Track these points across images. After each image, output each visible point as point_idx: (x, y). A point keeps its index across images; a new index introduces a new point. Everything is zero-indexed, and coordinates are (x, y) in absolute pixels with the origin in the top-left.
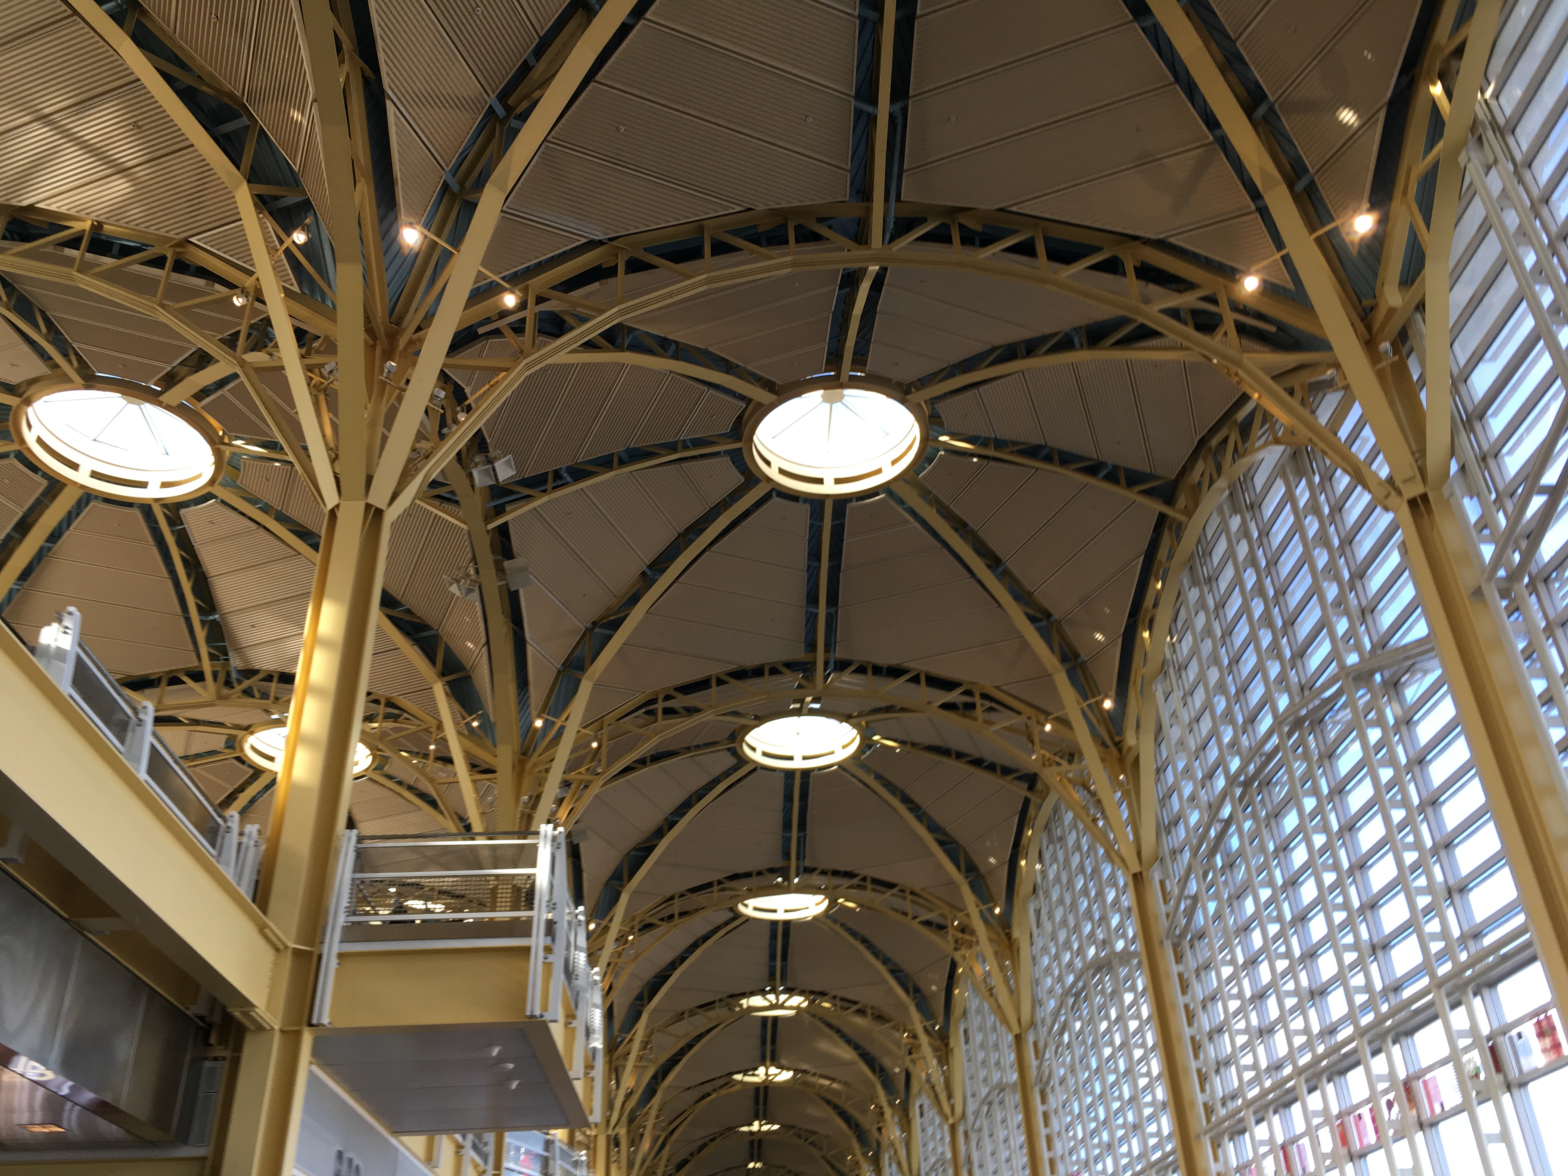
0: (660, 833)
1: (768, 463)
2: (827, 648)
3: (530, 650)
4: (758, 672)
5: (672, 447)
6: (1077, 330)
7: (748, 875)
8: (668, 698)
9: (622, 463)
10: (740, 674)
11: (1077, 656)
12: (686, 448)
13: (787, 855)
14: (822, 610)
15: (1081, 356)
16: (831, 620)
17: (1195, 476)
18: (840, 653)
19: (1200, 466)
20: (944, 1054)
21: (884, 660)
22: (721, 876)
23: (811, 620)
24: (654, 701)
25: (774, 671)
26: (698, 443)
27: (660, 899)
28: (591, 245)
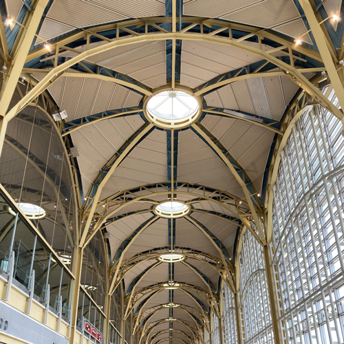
0: (133, 236)
1: (153, 117)
2: (175, 179)
3: (82, 177)
4: (154, 186)
5: (120, 111)
6: (246, 67)
7: (159, 249)
8: (127, 193)
9: (105, 116)
10: (149, 187)
11: (250, 181)
12: (125, 111)
13: (170, 243)
14: (172, 167)
15: (248, 76)
16: (175, 170)
17: (286, 121)
18: (179, 180)
19: (287, 118)
20: (218, 299)
21: (192, 183)
22: (151, 249)
23: (169, 169)
24: (123, 194)
25: (159, 186)
26: (129, 109)
27: (134, 255)
28: (78, 31)
